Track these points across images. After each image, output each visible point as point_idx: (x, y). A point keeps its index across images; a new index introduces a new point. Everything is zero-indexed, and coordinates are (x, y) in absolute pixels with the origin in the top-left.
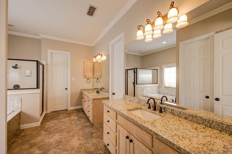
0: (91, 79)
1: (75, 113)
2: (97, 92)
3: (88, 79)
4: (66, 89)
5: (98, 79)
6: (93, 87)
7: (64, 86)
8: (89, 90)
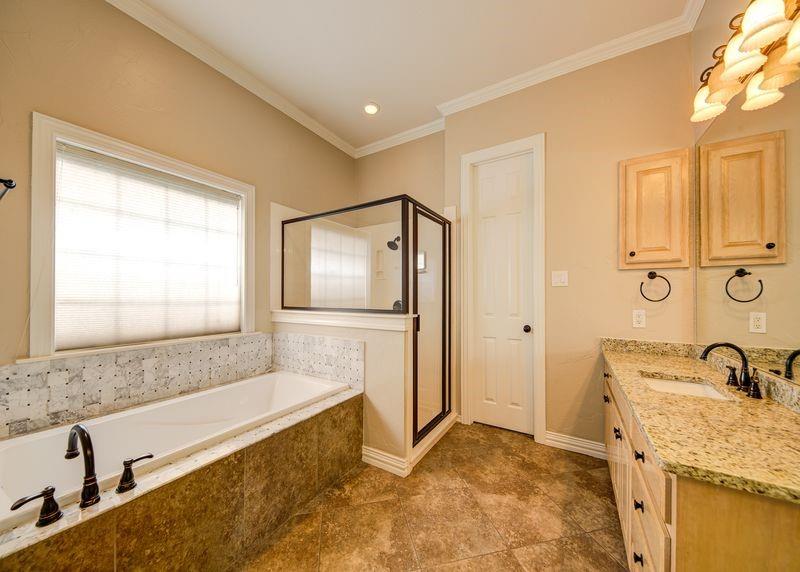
0: (674, 276)
1: (560, 477)
2: (733, 381)
3: (652, 275)
4: (527, 329)
5: (741, 273)
6: (696, 333)
7: (516, 315)
8: (664, 354)
